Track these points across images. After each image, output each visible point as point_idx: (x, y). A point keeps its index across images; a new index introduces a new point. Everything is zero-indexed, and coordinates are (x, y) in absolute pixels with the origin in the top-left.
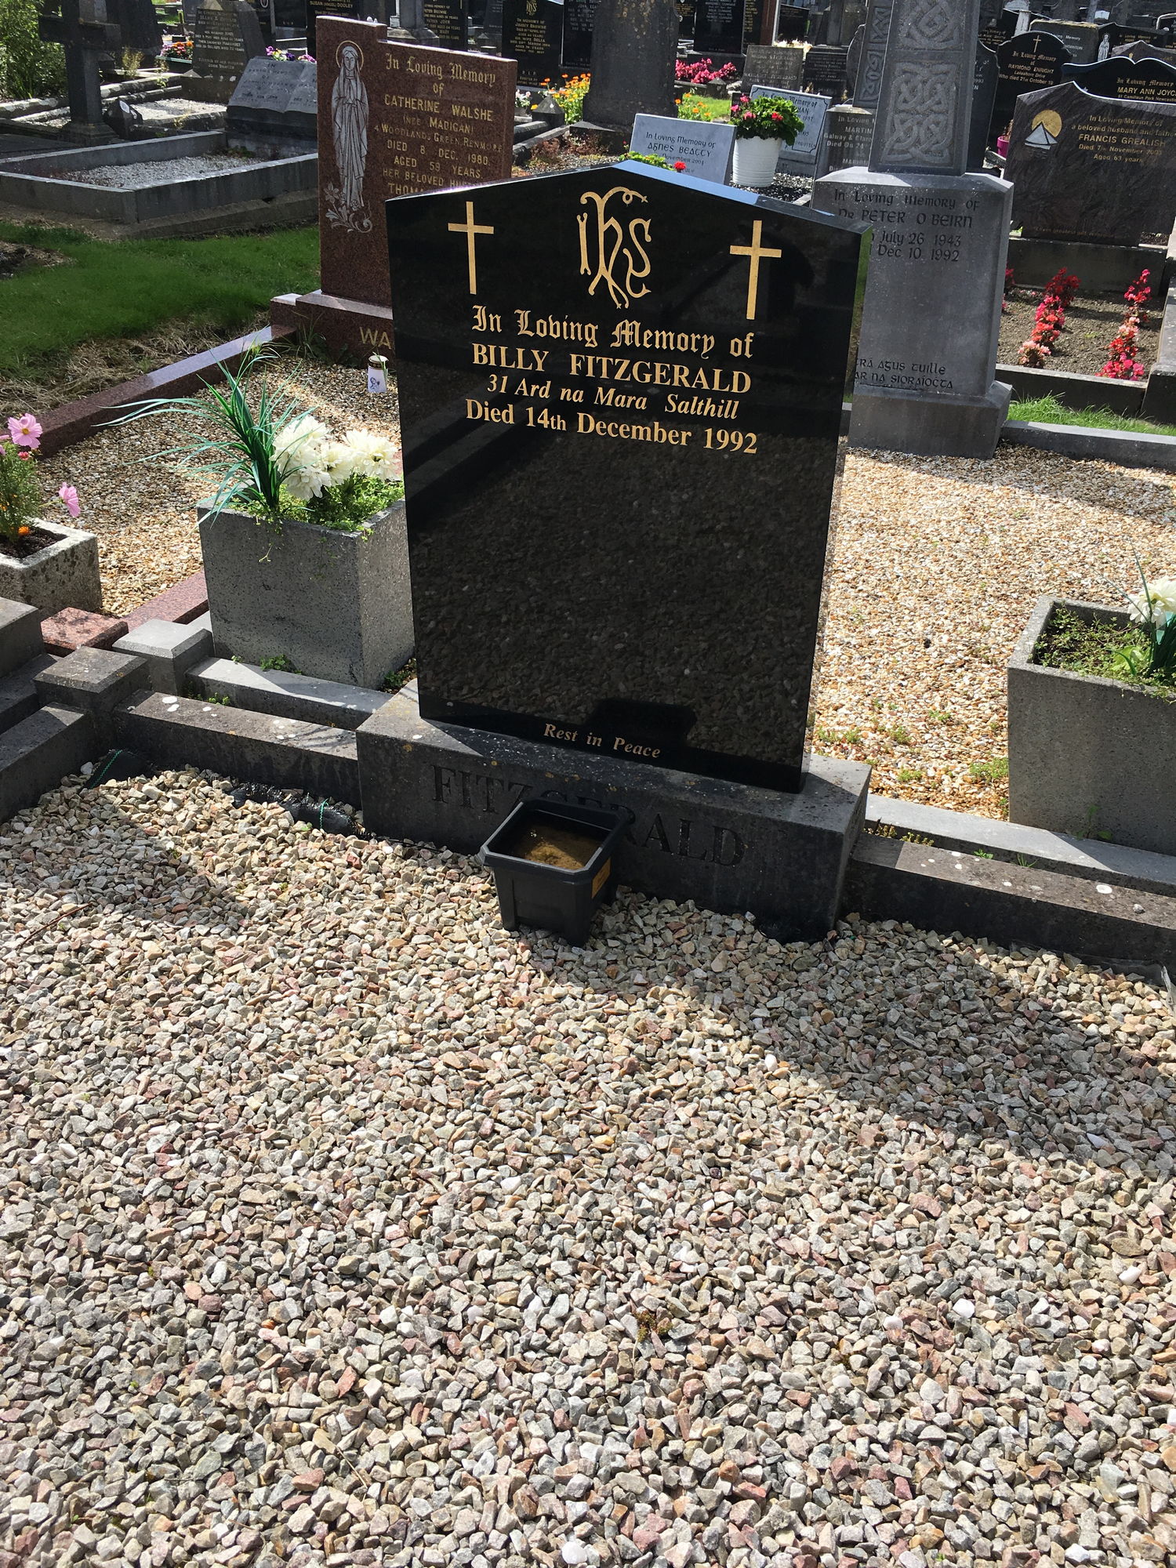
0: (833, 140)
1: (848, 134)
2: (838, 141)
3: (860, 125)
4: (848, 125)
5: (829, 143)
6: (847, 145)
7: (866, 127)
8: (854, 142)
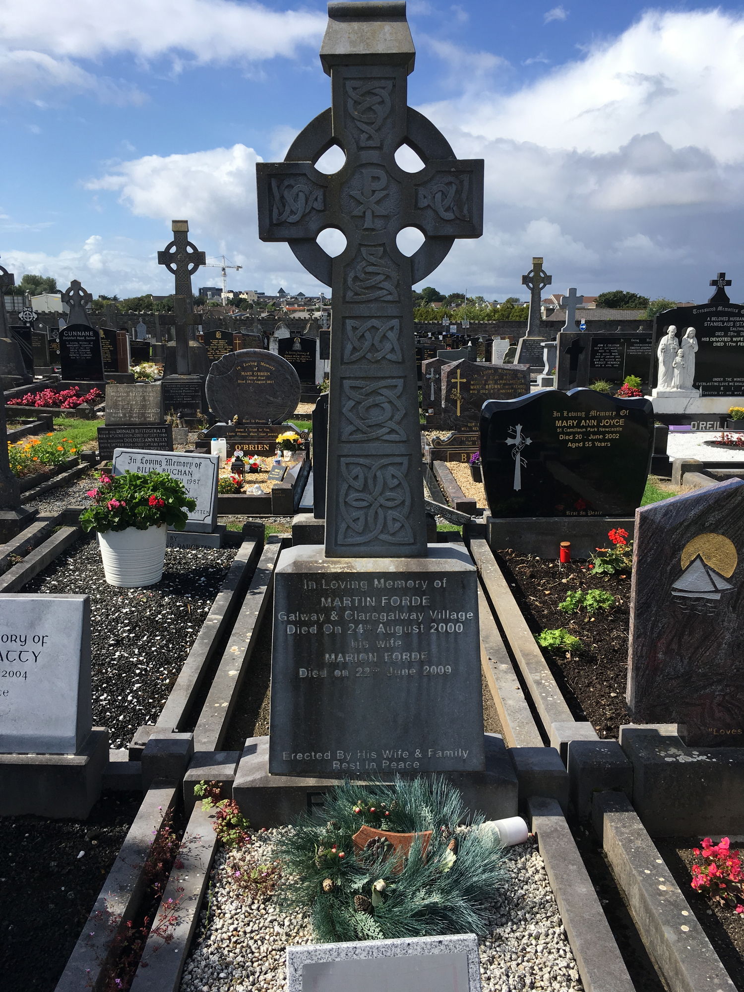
0: (299, 623)
1: (327, 611)
2: (309, 624)
3: (351, 593)
4: (325, 594)
5: (291, 630)
6: (328, 629)
7: (365, 594)
8: (341, 622)
